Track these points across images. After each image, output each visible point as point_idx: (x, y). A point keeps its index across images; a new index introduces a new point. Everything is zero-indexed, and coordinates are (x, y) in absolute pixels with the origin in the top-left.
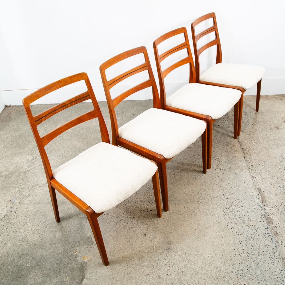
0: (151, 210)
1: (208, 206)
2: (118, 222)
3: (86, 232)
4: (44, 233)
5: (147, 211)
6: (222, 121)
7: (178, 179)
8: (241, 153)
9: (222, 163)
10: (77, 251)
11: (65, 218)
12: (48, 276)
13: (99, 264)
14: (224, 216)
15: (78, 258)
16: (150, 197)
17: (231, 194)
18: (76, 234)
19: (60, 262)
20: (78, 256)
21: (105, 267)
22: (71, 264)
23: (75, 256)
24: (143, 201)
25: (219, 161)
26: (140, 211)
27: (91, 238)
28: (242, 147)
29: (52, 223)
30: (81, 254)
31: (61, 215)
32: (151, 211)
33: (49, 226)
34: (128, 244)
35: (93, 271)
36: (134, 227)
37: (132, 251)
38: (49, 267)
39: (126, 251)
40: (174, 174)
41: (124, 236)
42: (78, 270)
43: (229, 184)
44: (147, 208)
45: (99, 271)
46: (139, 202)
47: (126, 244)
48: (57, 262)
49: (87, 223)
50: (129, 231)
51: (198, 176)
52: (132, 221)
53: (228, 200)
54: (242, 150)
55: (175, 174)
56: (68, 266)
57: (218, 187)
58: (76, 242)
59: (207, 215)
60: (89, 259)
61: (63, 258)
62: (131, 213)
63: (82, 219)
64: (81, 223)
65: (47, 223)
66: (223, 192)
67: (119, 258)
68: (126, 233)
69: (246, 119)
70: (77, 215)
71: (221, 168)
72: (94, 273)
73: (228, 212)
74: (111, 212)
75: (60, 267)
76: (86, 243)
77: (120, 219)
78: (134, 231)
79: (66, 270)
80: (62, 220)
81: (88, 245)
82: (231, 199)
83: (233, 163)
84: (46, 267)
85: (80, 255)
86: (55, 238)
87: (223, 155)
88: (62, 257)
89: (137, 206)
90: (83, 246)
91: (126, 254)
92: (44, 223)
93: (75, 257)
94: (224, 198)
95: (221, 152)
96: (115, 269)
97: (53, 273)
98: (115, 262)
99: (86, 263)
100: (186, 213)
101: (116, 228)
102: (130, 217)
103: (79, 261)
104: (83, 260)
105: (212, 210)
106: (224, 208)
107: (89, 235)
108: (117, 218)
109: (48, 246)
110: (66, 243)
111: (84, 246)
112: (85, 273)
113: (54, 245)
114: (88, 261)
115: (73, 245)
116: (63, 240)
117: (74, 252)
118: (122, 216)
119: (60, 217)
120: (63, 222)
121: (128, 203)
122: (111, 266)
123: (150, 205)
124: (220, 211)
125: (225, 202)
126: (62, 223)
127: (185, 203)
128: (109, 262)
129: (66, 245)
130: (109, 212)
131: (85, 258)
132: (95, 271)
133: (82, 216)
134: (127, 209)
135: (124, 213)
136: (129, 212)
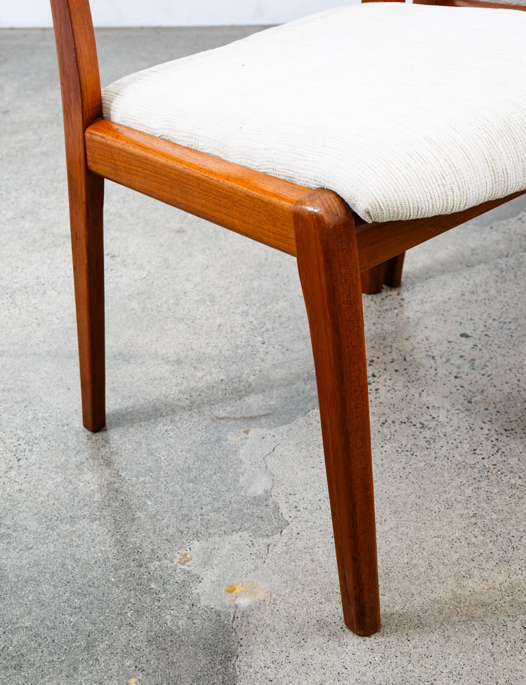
2: (422, 443)
3: (242, 479)
4: (13, 473)
10: (195, 559)
11: (129, 418)
12: (18, 667)
13: (322, 625)
15: (197, 589)
18: (190, 481)
19: (92, 603)
20: (199, 579)
21: (353, 642)
22: (158, 617)
23: (180, 577)
27: (271, 506)
29: (63, 434)
30: (216, 571)
31: (112, 403)
33: (44, 445)
34: (484, 544)
35: (284, 655)
36: (515, 470)
37: (514, 578)
38: (27, 624)
39: (476, 572)
41: (459, 506)
42: (195, 645)
45: (319, 659)
47: (474, 540)
48: (77, 602)
49: (248, 442)
50: (484, 484)
52: (500, 444)
56: (143, 625)
58: (187, 518)
60: (261, 595)
61: (113, 583)
62: (492, 410)
63: (223, 422)
64: (218, 440)
65: (37, 434)
67: (435, 601)
68: (469, 492)
70: (199, 407)
72: (289, 667)
74: (381, 400)
75: (90, 627)
76: (247, 525)
77: (428, 434)
78: (513, 487)
79: (124, 642)
80: (118, 425)
81: (255, 533)
84: (11, 622)
85: (210, 575)
86: (74, 494)
88: (108, 581)
89: (521, 384)
90: (227, 538)
91: (478, 589)
92: (19, 432)
93: (184, 585)
96: (415, 657)
97: (50, 654)
98: (416, 622)
99: (246, 614)
101: (407, 470)
102: (486, 427)
103: (204, 603)
104: (227, 599)
107: (260, 492)
108: (413, 429)
109: (33, 525)
110: (133, 520)
111: (236, 536)
112: (241, 663)
113: (68, 526)
114: (259, 606)
115: (171, 530)
116: (117, 504)
117: (176, 561)
118: (442, 419)
119: (107, 411)
120: (121, 430)
121: (466, 368)
122: (392, 638)
126: (115, 435)
128: (383, 620)
129: (134, 528)
131: (239, 589)
132: (296, 656)
133: (221, 412)
134: (465, 393)
135: (449, 408)
136: (477, 407)
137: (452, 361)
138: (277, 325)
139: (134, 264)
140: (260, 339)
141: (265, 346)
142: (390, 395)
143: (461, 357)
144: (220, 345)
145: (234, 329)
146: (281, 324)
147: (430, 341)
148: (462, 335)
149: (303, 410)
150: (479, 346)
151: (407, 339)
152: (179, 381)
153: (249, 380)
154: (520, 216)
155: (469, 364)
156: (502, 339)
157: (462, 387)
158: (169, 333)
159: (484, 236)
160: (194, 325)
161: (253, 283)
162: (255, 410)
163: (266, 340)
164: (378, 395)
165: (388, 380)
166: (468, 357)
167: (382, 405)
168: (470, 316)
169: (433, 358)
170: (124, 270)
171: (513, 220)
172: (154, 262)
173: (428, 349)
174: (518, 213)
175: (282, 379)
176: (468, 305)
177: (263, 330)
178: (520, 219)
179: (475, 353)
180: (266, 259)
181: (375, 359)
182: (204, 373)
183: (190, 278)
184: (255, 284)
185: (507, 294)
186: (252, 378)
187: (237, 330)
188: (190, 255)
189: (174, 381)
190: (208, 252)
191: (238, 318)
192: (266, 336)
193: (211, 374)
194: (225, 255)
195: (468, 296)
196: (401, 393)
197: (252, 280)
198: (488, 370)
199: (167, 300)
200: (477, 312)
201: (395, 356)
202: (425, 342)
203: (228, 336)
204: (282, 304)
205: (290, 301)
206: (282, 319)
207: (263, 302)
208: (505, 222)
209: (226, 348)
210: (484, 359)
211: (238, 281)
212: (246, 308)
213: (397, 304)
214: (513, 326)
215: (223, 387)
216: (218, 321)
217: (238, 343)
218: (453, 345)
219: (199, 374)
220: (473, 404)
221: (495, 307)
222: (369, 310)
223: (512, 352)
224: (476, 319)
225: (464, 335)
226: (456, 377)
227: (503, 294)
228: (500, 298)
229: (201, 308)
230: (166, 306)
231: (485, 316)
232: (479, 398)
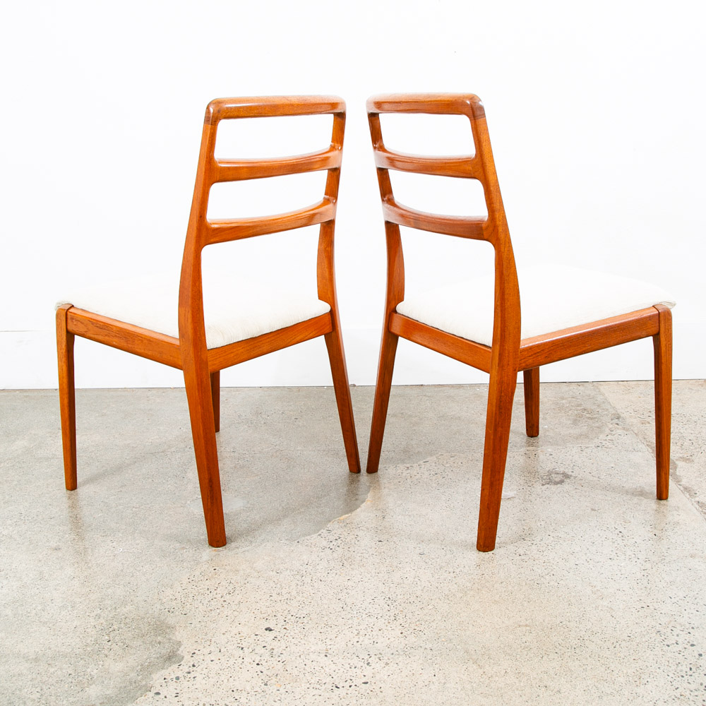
0: (364, 680)
1: (603, 669)
5: (347, 685)
6: (609, 437)
7: (469, 584)
8: (698, 514)
9: (633, 541)
14: (678, 702)
16: (361, 639)
17: (691, 630)
24: (330, 652)
25: (620, 535)
26: (318, 686)
28: (697, 499)
32: (366, 683)
40: (451, 570)
43: (673, 600)
44: (350, 673)
46: (313, 657)
51: (547, 577)
53: (680, 647)
54: (698, 507)
55: (457, 571)
57: (633, 610)
59: (605, 698)
62: (283, 691)
66: (654, 623)
69: (692, 432)
71: (629, 553)
73: (693, 687)
74: (196, 687)
82: (692, 645)
83: (674, 541)
87: (632, 520)
89: (306, 667)
94: (665, 643)
95: (621, 512)
100: (517, 692)
105: (621, 679)
106: (671, 675)
118: (242, 700)
121: (267, 656)
123: (359, 666)
124: (656, 683)
125: (669, 654)
127: (507, 657)
130: (186, 690)
133: (65, 702)
134: (263, 677)
135: (249, 691)
136: (271, 688)
137: (256, 651)
138: (122, 625)
139: (14, 577)
140: (107, 637)
141: (110, 643)
142: (204, 682)
143: (264, 647)
144: (74, 644)
145: (87, 630)
146: (126, 624)
147: (242, 634)
148: (266, 629)
149: (133, 697)
150: (279, 638)
151: (224, 634)
152: (34, 676)
153: (92, 673)
154: (320, 533)
155: (269, 653)
156: (296, 631)
157: (262, 672)
158: (33, 635)
159: (292, 548)
160: (54, 627)
161: (109, 590)
162: (93, 699)
163: (111, 639)
164: (194, 682)
165: (204, 669)
166: (269, 647)
167: (197, 691)
168: (274, 614)
169: (242, 648)
170: (5, 582)
171: (315, 536)
172: (31, 575)
173: (239, 641)
174: (319, 531)
175: (119, 672)
176: (274, 604)
177: (111, 630)
178: (320, 535)
179: (275, 643)
180: (122, 571)
181: (196, 651)
182: (56, 669)
183: (58, 588)
184: (110, 591)
185: (304, 595)
186: (95, 671)
187: (89, 630)
188: (61, 568)
189: (29, 676)
190: (76, 565)
191: (92, 620)
192: (112, 634)
193: (61, 669)
194: (90, 568)
195: (275, 597)
196: (214, 680)
197: (107, 588)
198: (283, 658)
199: (37, 606)
200: (280, 610)
201: (212, 648)
202: (238, 635)
203: (81, 637)
204: (129, 608)
205: (136, 605)
206: (127, 620)
207: (114, 606)
208: (308, 537)
209: (78, 646)
210: (281, 649)
211: (96, 589)
212: (99, 611)
213: (220, 605)
214: (305, 621)
215: (70, 680)
216: (75, 623)
217: (89, 641)
218: (259, 637)
219: (52, 670)
220: (268, 686)
221: (294, 605)
222: (197, 611)
223: (303, 642)
224: (279, 615)
225: (269, 629)
226: (258, 664)
227: (301, 595)
228: (298, 598)
229: (63, 613)
230: (34, 611)
231: (286, 612)
232: (274, 680)
